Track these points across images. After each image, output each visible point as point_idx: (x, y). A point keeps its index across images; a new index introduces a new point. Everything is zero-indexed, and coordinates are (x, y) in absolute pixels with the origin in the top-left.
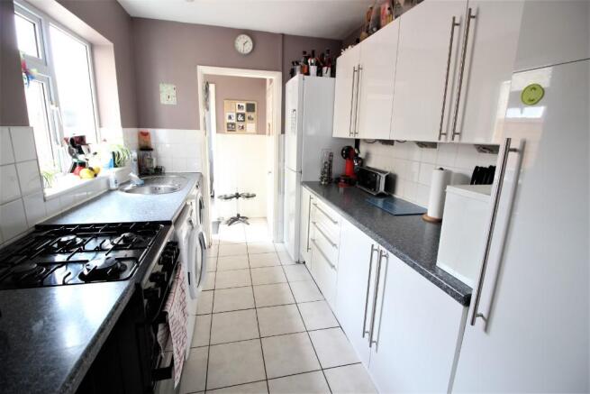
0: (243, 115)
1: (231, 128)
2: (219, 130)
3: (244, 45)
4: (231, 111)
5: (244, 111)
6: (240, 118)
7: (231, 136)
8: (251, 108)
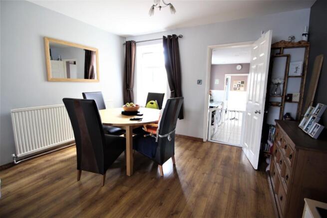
0: (240, 85)
1: (235, 89)
2: (231, 90)
3: (239, 67)
4: (235, 84)
5: (240, 84)
6: (239, 86)
7: (235, 92)
8: (243, 82)
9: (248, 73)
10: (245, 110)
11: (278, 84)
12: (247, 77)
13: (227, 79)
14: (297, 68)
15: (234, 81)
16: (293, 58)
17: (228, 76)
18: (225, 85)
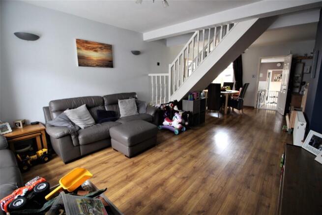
1: (275, 80)
2: (272, 81)
3: (279, 65)
4: (275, 77)
6: (278, 78)
7: (275, 82)
8: (281, 75)
9: (282, 69)
10: (279, 91)
11: (298, 77)
12: (282, 71)
13: (269, 73)
14: (307, 69)
15: (275, 75)
16: (306, 64)
17: (271, 71)
18: (267, 78)
